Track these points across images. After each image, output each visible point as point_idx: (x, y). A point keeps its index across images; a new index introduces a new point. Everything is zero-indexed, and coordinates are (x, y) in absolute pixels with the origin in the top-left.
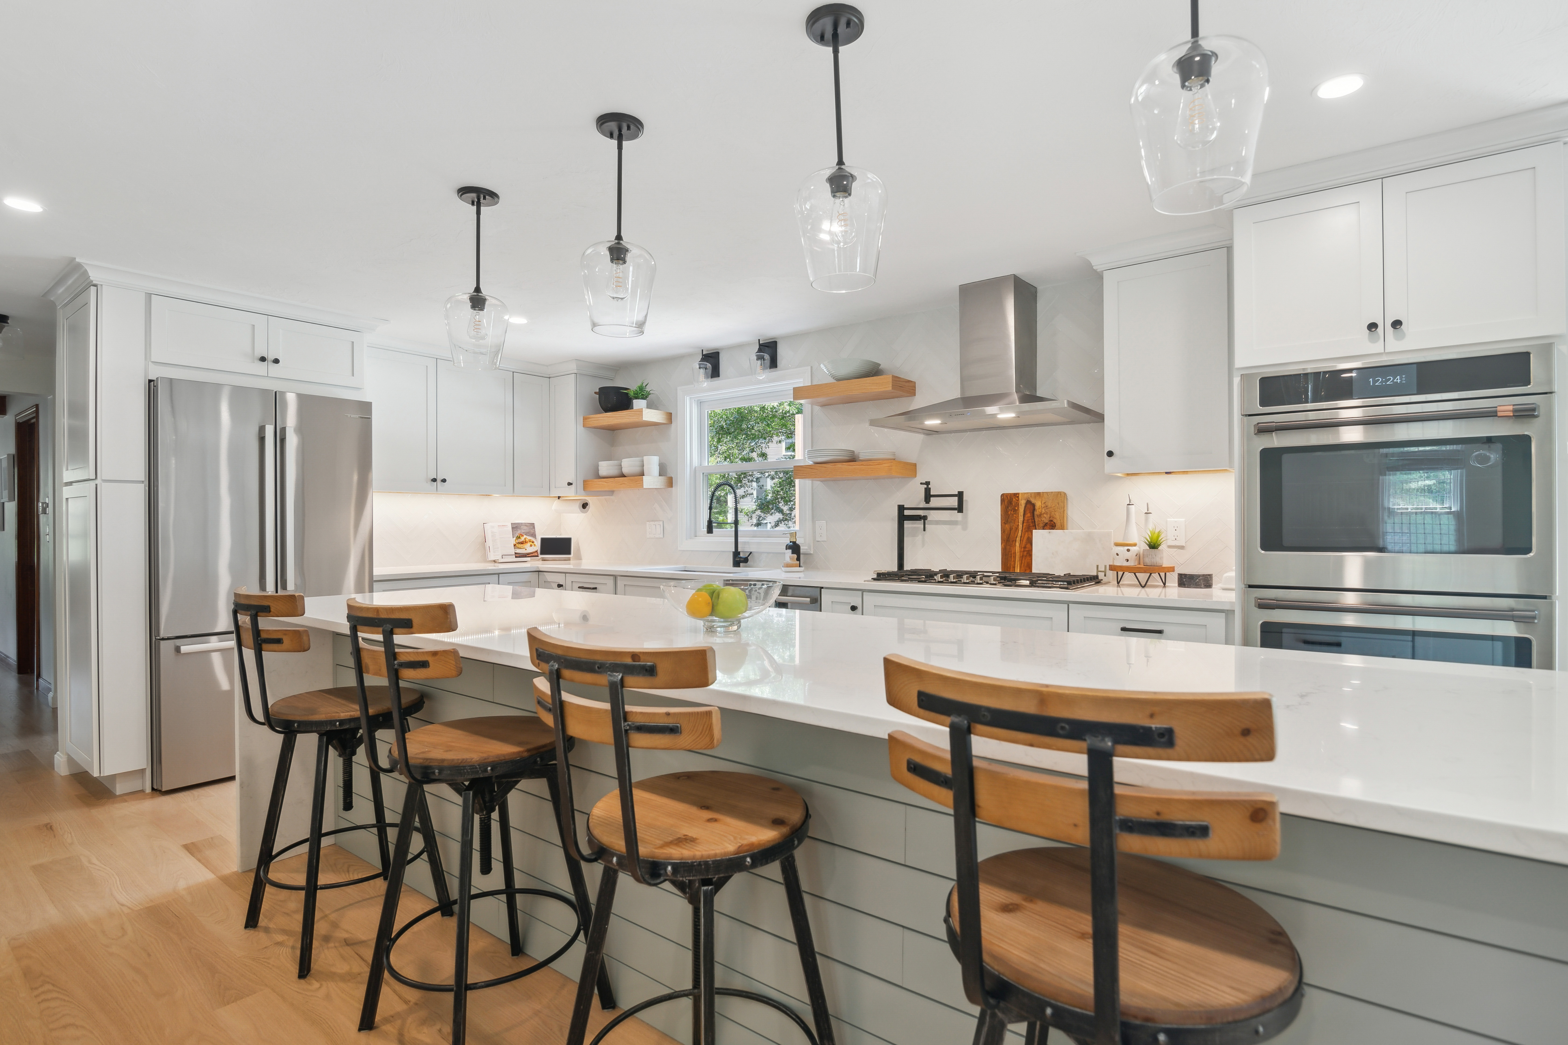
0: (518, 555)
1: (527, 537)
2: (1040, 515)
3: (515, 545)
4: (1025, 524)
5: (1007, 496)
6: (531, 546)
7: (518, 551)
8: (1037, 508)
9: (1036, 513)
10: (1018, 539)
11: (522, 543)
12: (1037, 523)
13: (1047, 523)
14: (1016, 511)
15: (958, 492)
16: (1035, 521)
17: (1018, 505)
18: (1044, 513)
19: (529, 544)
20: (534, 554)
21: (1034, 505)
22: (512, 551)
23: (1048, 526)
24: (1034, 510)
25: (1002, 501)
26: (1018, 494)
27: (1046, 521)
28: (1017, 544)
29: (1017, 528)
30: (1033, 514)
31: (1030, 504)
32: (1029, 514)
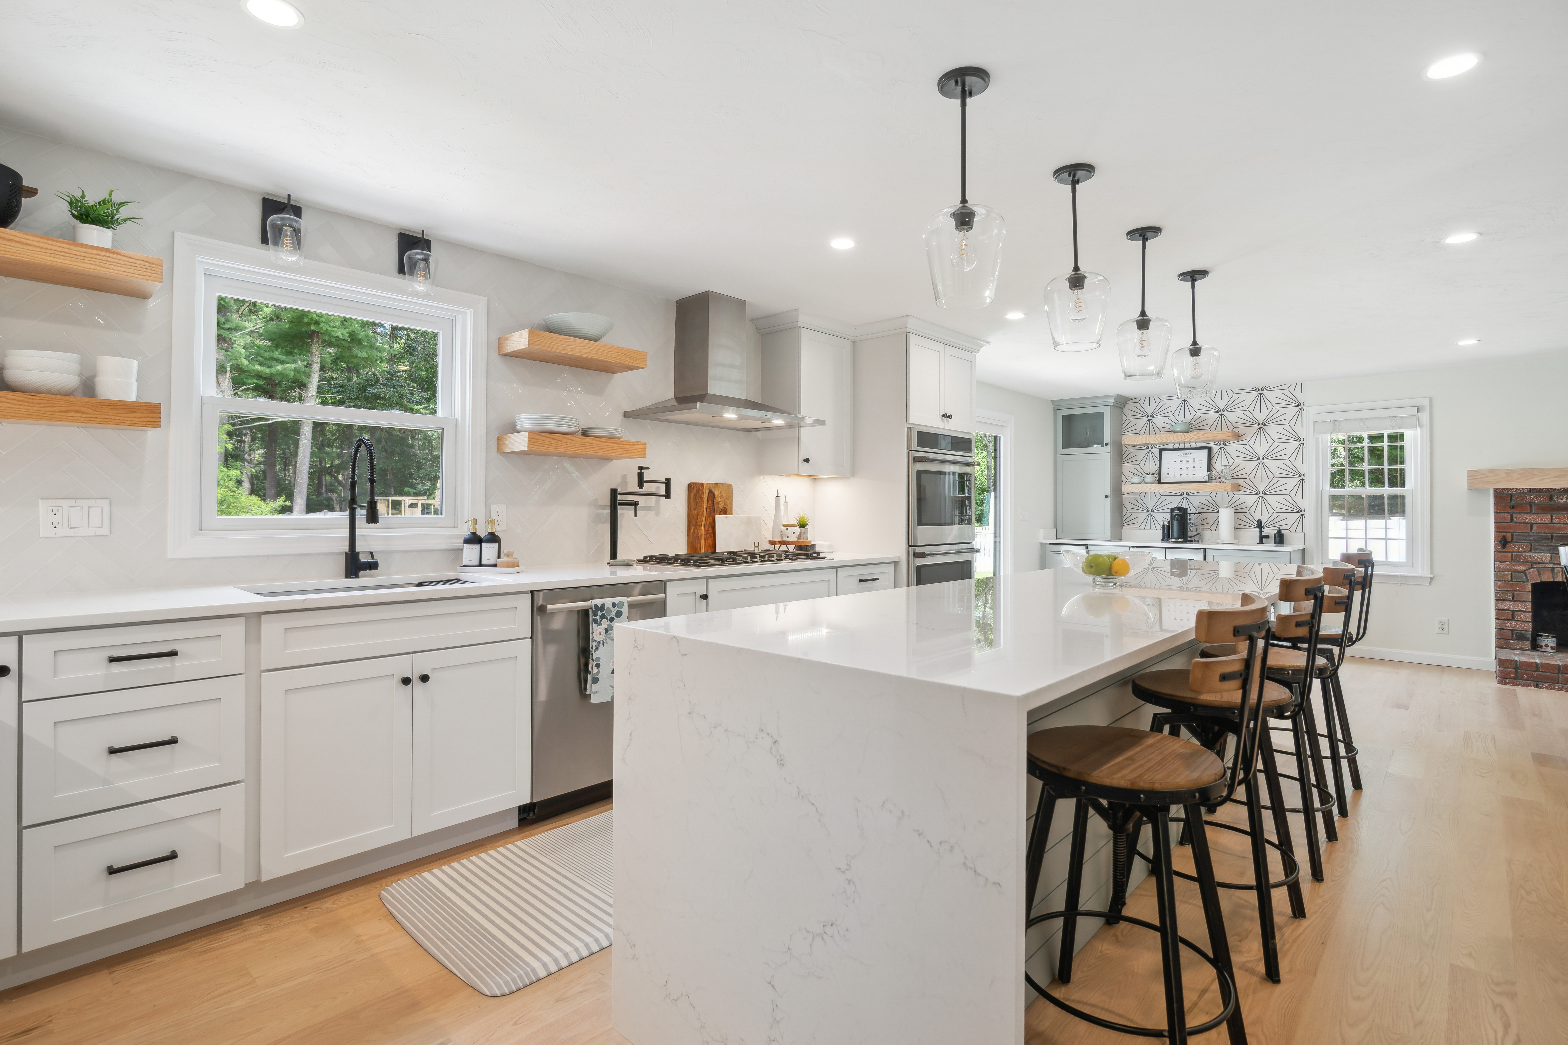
2: (718, 503)
4: (708, 510)
8: (716, 496)
9: (716, 501)
10: (703, 523)
12: (717, 510)
13: (722, 510)
14: (702, 499)
16: (714, 508)
17: (703, 494)
18: (720, 501)
21: (714, 494)
23: (723, 512)
24: (714, 498)
25: (689, 489)
26: (704, 484)
27: (722, 508)
28: (703, 528)
29: (703, 514)
30: (714, 502)
31: (711, 494)
32: (710, 502)
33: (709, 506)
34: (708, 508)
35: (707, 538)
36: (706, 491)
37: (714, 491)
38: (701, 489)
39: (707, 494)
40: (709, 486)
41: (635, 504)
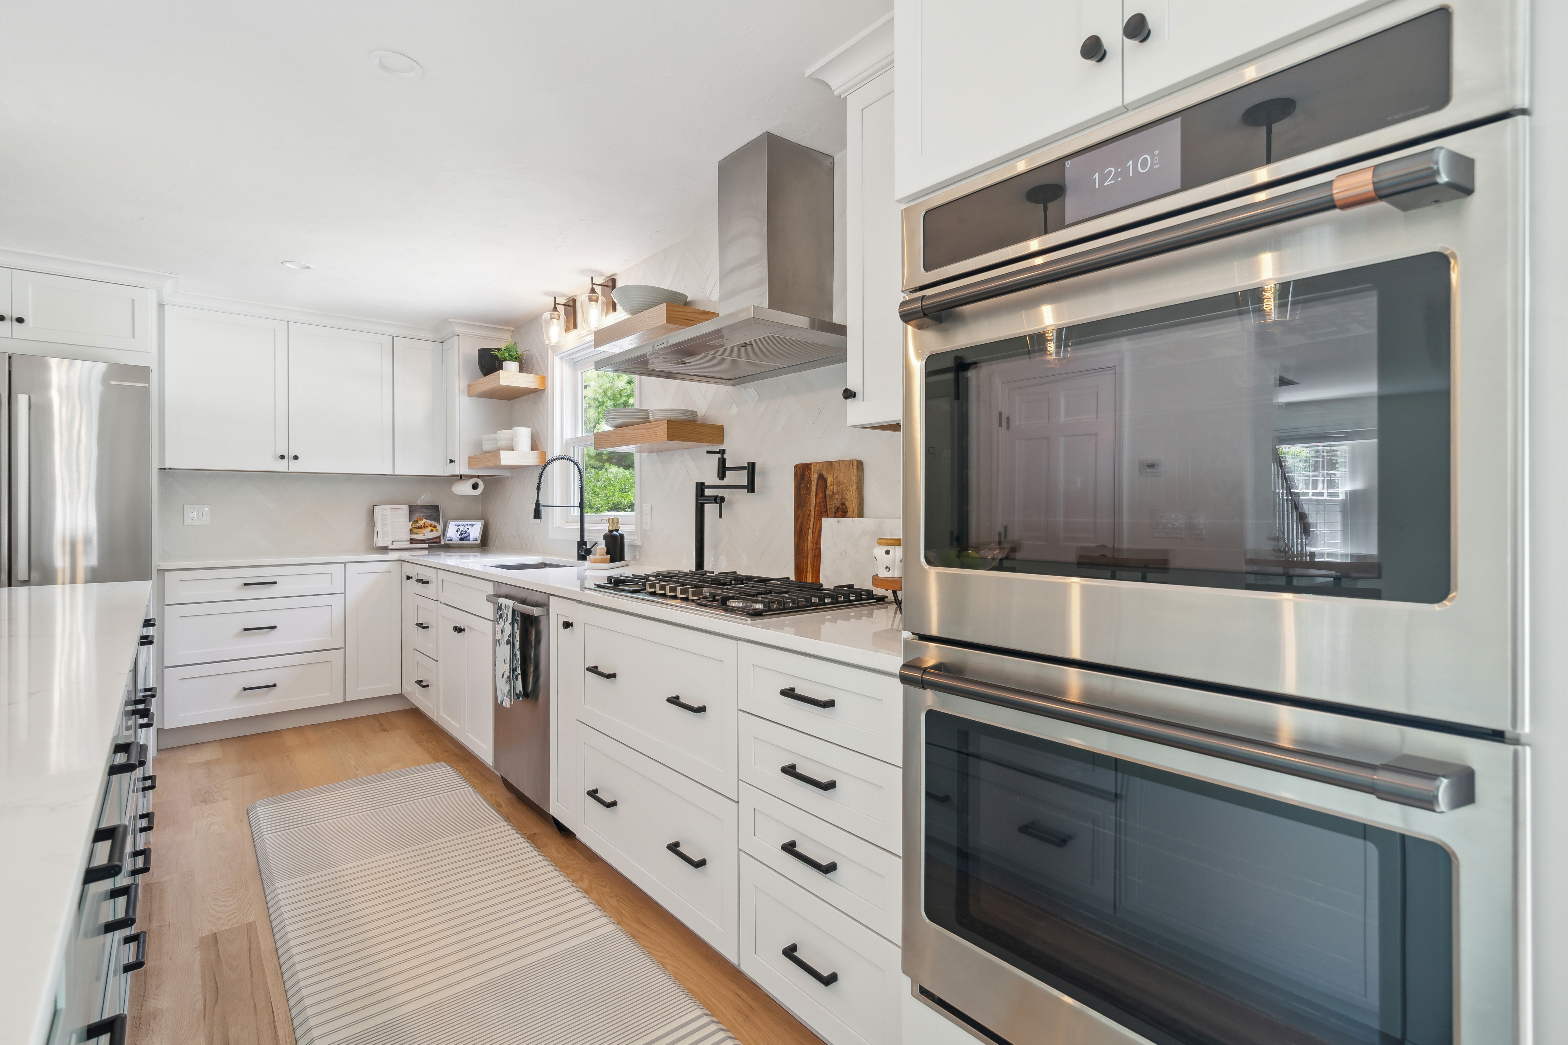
0: (412, 541)
1: (428, 521)
2: (832, 496)
3: (411, 530)
4: (817, 509)
5: (799, 468)
6: (432, 531)
7: (415, 537)
8: (829, 484)
9: (828, 492)
10: (810, 531)
11: (420, 528)
12: (828, 508)
13: (838, 508)
14: (809, 489)
15: (748, 463)
16: (826, 505)
17: (810, 481)
18: (836, 493)
19: (429, 529)
20: (434, 540)
21: (825, 481)
22: (407, 536)
23: (840, 513)
24: (826, 487)
25: (796, 474)
27: (838, 505)
28: (810, 539)
29: (809, 515)
30: (825, 494)
31: (822, 479)
32: (820, 495)
33: (818, 501)
34: (817, 505)
35: (815, 556)
36: (815, 476)
37: (825, 474)
38: (807, 473)
39: (815, 482)
40: (818, 467)
41: (722, 499)
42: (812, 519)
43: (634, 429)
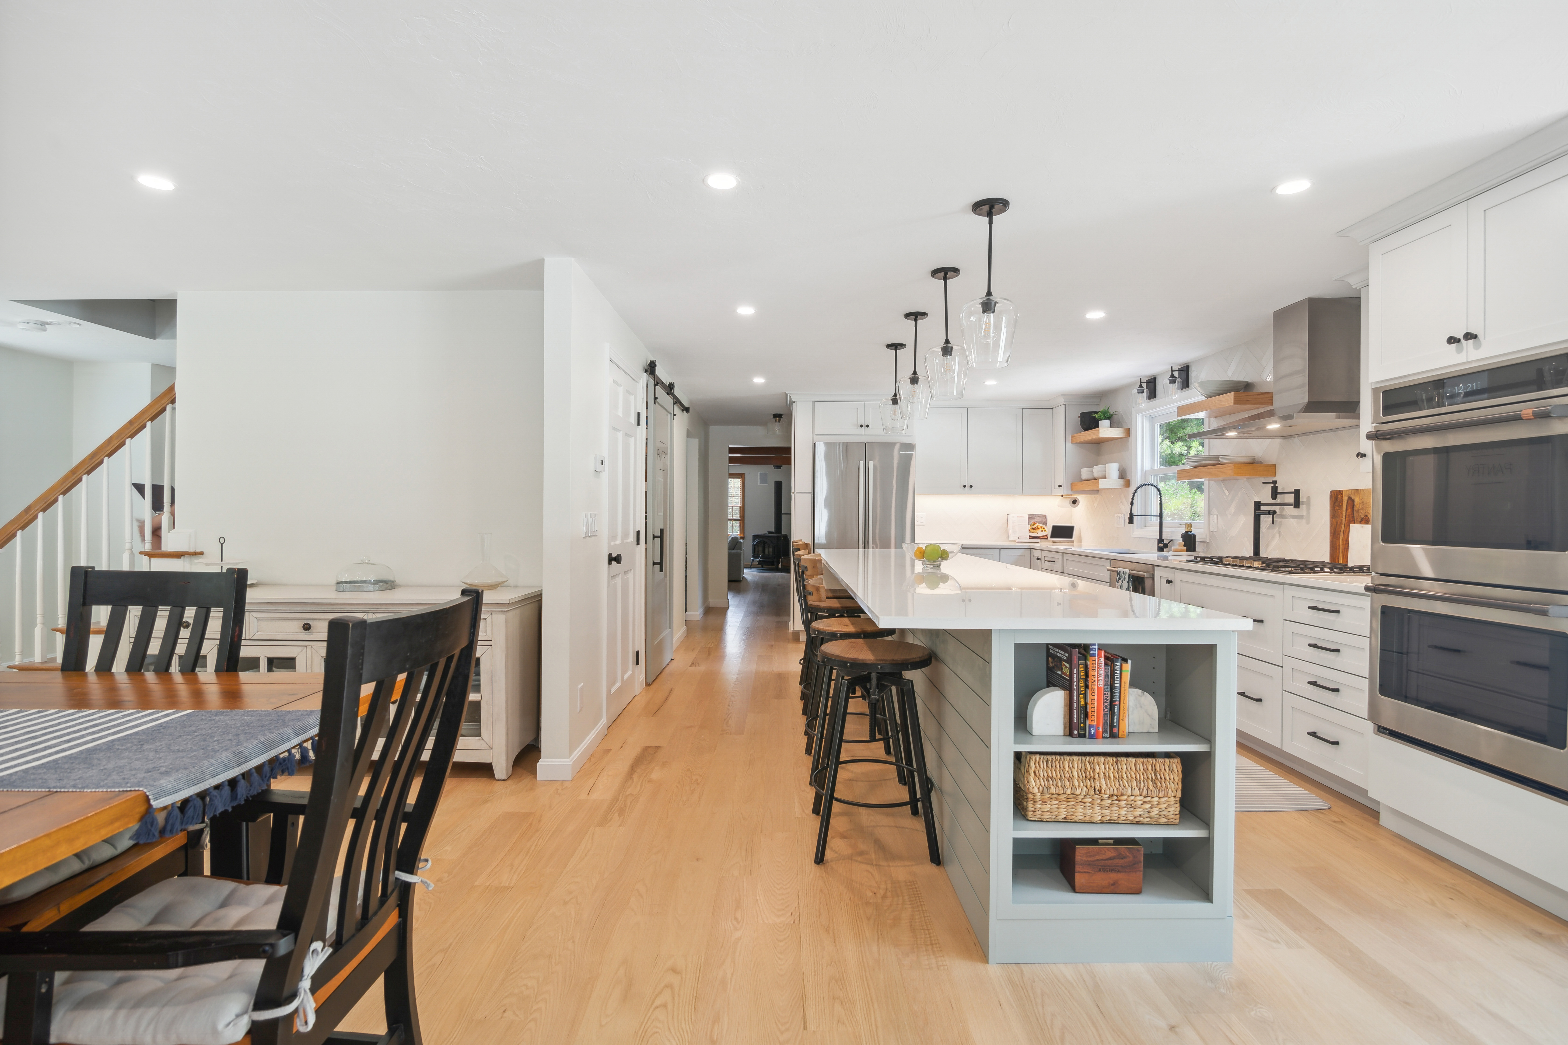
0: (1031, 538)
1: (1040, 525)
2: (1358, 511)
3: (1029, 530)
4: (1347, 519)
5: (1334, 493)
6: (1042, 531)
7: (1032, 534)
8: (1356, 504)
9: (1355, 509)
10: (1342, 533)
11: (1035, 529)
12: (1355, 518)
13: (1363, 518)
14: (1341, 506)
15: (1295, 490)
16: (1354, 516)
17: (1342, 501)
18: (1361, 509)
19: (1041, 530)
20: (1044, 537)
21: (1353, 501)
22: (1028, 534)
23: (1364, 521)
24: (1354, 505)
25: (1331, 497)
26: (1342, 491)
27: (1363, 516)
28: (1341, 537)
29: (1341, 523)
30: (1353, 509)
31: (1351, 500)
32: (1350, 510)
33: (1348, 514)
34: (1347, 516)
35: (1345, 549)
36: (1345, 499)
37: (1353, 497)
38: (1339, 496)
39: (1346, 502)
40: (1348, 493)
41: (1275, 512)
42: (1343, 526)
43: (1208, 469)
